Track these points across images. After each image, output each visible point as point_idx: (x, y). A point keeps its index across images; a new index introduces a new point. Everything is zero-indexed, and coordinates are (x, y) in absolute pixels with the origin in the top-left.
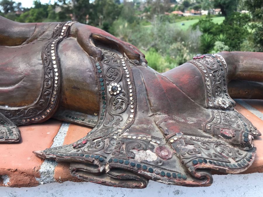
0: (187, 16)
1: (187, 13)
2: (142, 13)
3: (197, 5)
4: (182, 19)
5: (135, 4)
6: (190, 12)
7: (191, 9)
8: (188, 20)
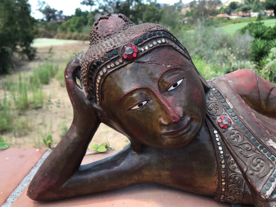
0: (234, 19)
1: (234, 16)
2: (184, 18)
3: (246, 6)
4: (228, 22)
5: (177, 8)
6: (238, 15)
7: (238, 11)
8: (234, 23)
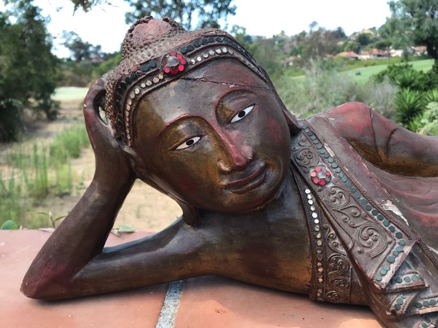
0: (366, 59)
1: (366, 55)
2: (288, 57)
3: (383, 41)
4: (356, 65)
5: (277, 43)
6: (371, 53)
7: (372, 47)
8: (366, 66)
